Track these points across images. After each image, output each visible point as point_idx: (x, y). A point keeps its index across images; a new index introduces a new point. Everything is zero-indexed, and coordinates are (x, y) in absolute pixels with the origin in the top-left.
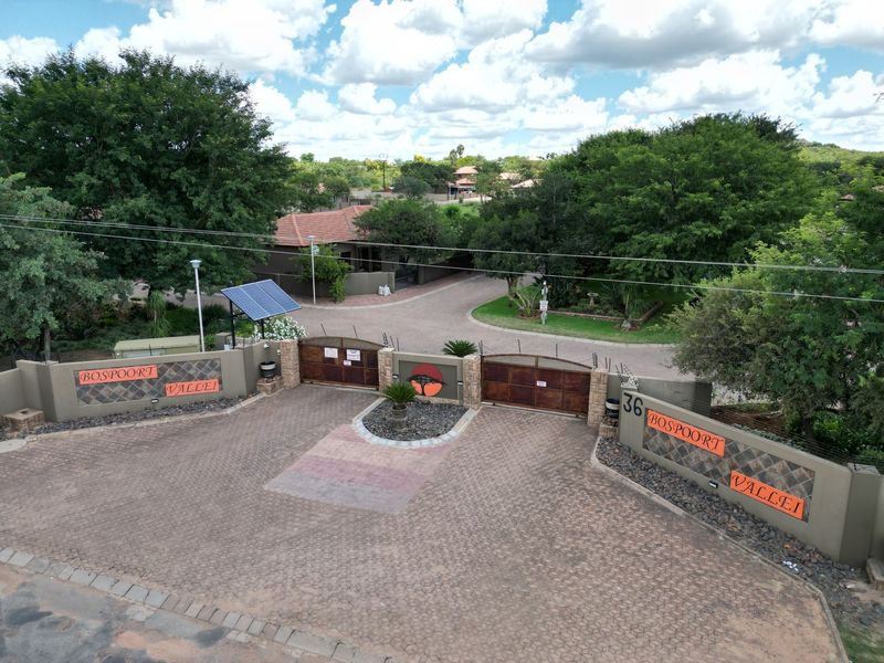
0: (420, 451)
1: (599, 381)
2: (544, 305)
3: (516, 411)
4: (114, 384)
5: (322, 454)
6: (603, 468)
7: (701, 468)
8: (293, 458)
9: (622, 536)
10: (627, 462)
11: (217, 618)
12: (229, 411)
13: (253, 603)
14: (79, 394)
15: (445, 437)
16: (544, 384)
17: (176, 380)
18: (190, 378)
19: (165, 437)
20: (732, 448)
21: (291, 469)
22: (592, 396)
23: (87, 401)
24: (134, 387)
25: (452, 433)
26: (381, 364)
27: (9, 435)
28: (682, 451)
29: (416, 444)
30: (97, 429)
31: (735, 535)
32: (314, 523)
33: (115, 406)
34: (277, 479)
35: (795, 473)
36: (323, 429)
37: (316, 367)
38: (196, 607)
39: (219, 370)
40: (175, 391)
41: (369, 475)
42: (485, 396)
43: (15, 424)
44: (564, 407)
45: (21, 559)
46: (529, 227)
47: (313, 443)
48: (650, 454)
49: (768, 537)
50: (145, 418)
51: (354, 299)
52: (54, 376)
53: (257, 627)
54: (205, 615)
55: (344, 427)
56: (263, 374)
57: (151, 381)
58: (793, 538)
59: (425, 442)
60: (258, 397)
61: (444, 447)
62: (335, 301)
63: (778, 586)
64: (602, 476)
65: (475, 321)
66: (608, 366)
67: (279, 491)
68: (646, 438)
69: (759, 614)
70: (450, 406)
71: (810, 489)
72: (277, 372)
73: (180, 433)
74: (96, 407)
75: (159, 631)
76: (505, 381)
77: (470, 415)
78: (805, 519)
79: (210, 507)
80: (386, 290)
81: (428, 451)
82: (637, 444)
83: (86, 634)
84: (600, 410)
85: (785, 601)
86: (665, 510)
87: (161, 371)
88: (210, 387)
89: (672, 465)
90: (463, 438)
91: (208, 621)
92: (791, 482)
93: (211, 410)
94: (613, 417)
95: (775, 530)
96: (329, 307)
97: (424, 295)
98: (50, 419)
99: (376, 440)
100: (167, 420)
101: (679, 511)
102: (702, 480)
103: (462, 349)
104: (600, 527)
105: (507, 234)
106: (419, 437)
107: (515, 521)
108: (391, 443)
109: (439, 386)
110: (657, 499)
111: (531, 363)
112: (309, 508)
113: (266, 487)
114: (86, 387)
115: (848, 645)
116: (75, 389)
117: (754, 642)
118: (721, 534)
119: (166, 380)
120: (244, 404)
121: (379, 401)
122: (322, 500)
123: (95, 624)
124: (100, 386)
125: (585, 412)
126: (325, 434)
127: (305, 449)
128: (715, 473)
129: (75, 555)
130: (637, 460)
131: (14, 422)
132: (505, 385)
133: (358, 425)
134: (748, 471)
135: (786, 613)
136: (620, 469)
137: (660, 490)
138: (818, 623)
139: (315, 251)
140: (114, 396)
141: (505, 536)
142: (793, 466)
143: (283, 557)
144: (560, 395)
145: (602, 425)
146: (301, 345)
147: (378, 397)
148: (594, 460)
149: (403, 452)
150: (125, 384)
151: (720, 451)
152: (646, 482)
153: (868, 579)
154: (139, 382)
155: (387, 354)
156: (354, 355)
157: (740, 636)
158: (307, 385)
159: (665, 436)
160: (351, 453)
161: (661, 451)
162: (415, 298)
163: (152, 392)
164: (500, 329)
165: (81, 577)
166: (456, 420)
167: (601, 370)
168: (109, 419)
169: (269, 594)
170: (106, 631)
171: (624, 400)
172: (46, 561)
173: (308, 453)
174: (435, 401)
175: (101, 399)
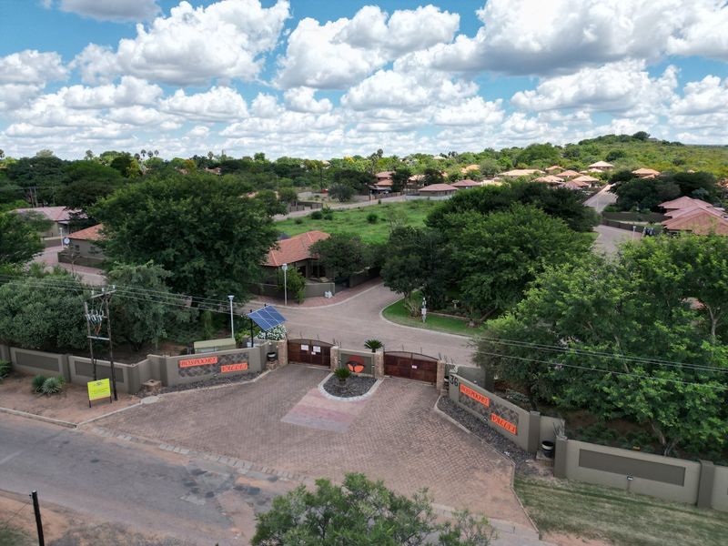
0: (353, 403)
1: (441, 367)
2: (424, 311)
3: (402, 381)
4: (196, 367)
5: (305, 404)
6: (439, 411)
7: (481, 412)
8: (291, 406)
9: (441, 443)
10: (451, 409)
11: (274, 473)
12: (254, 380)
13: (287, 468)
14: (180, 372)
15: (365, 395)
16: (415, 367)
17: (226, 364)
18: (233, 363)
19: (226, 395)
20: (492, 403)
21: (291, 412)
22: (438, 374)
23: (183, 376)
24: (206, 368)
25: (369, 393)
26: (332, 355)
27: (148, 393)
28: (474, 404)
29: (351, 399)
30: (191, 390)
31: (488, 441)
32: (306, 437)
33: (196, 378)
34: (286, 416)
35: (513, 415)
36: (303, 390)
37: (297, 355)
38: (264, 469)
39: (248, 358)
40: (226, 369)
41: (329, 414)
42: (386, 372)
43: (149, 388)
44: (426, 379)
45: (185, 451)
46: (416, 264)
47: (300, 399)
48: (462, 405)
49: (502, 442)
50: (212, 385)
51: (310, 301)
52: (168, 363)
53: (291, 476)
54: (269, 472)
55: (314, 389)
56: (269, 359)
57: (214, 365)
58: (513, 442)
59: (355, 398)
60: (267, 372)
61: (365, 400)
62: (298, 303)
63: (499, 461)
64: (438, 415)
65: (384, 319)
66: (446, 359)
67: (289, 422)
68: (460, 398)
69: (487, 471)
70: (368, 378)
71: (517, 422)
72: (276, 358)
73: (232, 393)
74: (187, 379)
75: (252, 477)
76: (396, 365)
77: (378, 383)
78: (517, 434)
79: (258, 429)
80: (329, 294)
81: (357, 403)
82: (456, 400)
83: (225, 479)
84: (442, 381)
85: (499, 466)
86: (463, 431)
87: (219, 360)
88: (243, 367)
89: (470, 410)
90: (374, 396)
91: (271, 474)
92: (512, 418)
93: (245, 380)
94: (446, 385)
95: (507, 439)
96: (296, 308)
97: (354, 297)
98: (165, 386)
99: (331, 397)
100: (224, 385)
101: (468, 431)
102: (481, 417)
103: (374, 345)
104: (432, 438)
105: (402, 268)
106: (353, 396)
107: (396, 436)
108: (339, 398)
109: (362, 367)
110: (460, 426)
111: (409, 356)
112: (304, 430)
113: (282, 420)
114: (183, 369)
115: (516, 481)
116: (178, 370)
117: (482, 481)
118: (483, 441)
119: (221, 364)
120: (261, 376)
121: (330, 375)
122: (309, 426)
123: (227, 475)
124: (189, 368)
125: (435, 382)
126: (306, 393)
127: (297, 401)
128: (486, 414)
129: (207, 449)
130: (455, 407)
131: (148, 387)
132: (396, 367)
133: (321, 388)
134: (497, 414)
135: (498, 471)
136: (447, 412)
137: (462, 422)
138: (509, 474)
139: (285, 268)
140: (196, 373)
141: (390, 442)
142: (512, 412)
143: (296, 450)
144: (423, 373)
145: (442, 390)
146: (289, 343)
147: (330, 372)
148: (436, 407)
149: (345, 404)
150: (201, 366)
151: (487, 405)
152: (457, 418)
153: (535, 459)
154: (208, 365)
155: (335, 350)
156: (317, 349)
157: (477, 479)
158: (291, 365)
159: (467, 397)
160: (319, 403)
161: (466, 404)
162: (348, 299)
163: (214, 371)
164: (398, 325)
165: (213, 458)
166: (370, 386)
167: (442, 362)
168: (195, 385)
169: (293, 464)
170: (232, 477)
171: (451, 378)
172: (196, 452)
173: (299, 404)
174: (360, 375)
175: (190, 375)
